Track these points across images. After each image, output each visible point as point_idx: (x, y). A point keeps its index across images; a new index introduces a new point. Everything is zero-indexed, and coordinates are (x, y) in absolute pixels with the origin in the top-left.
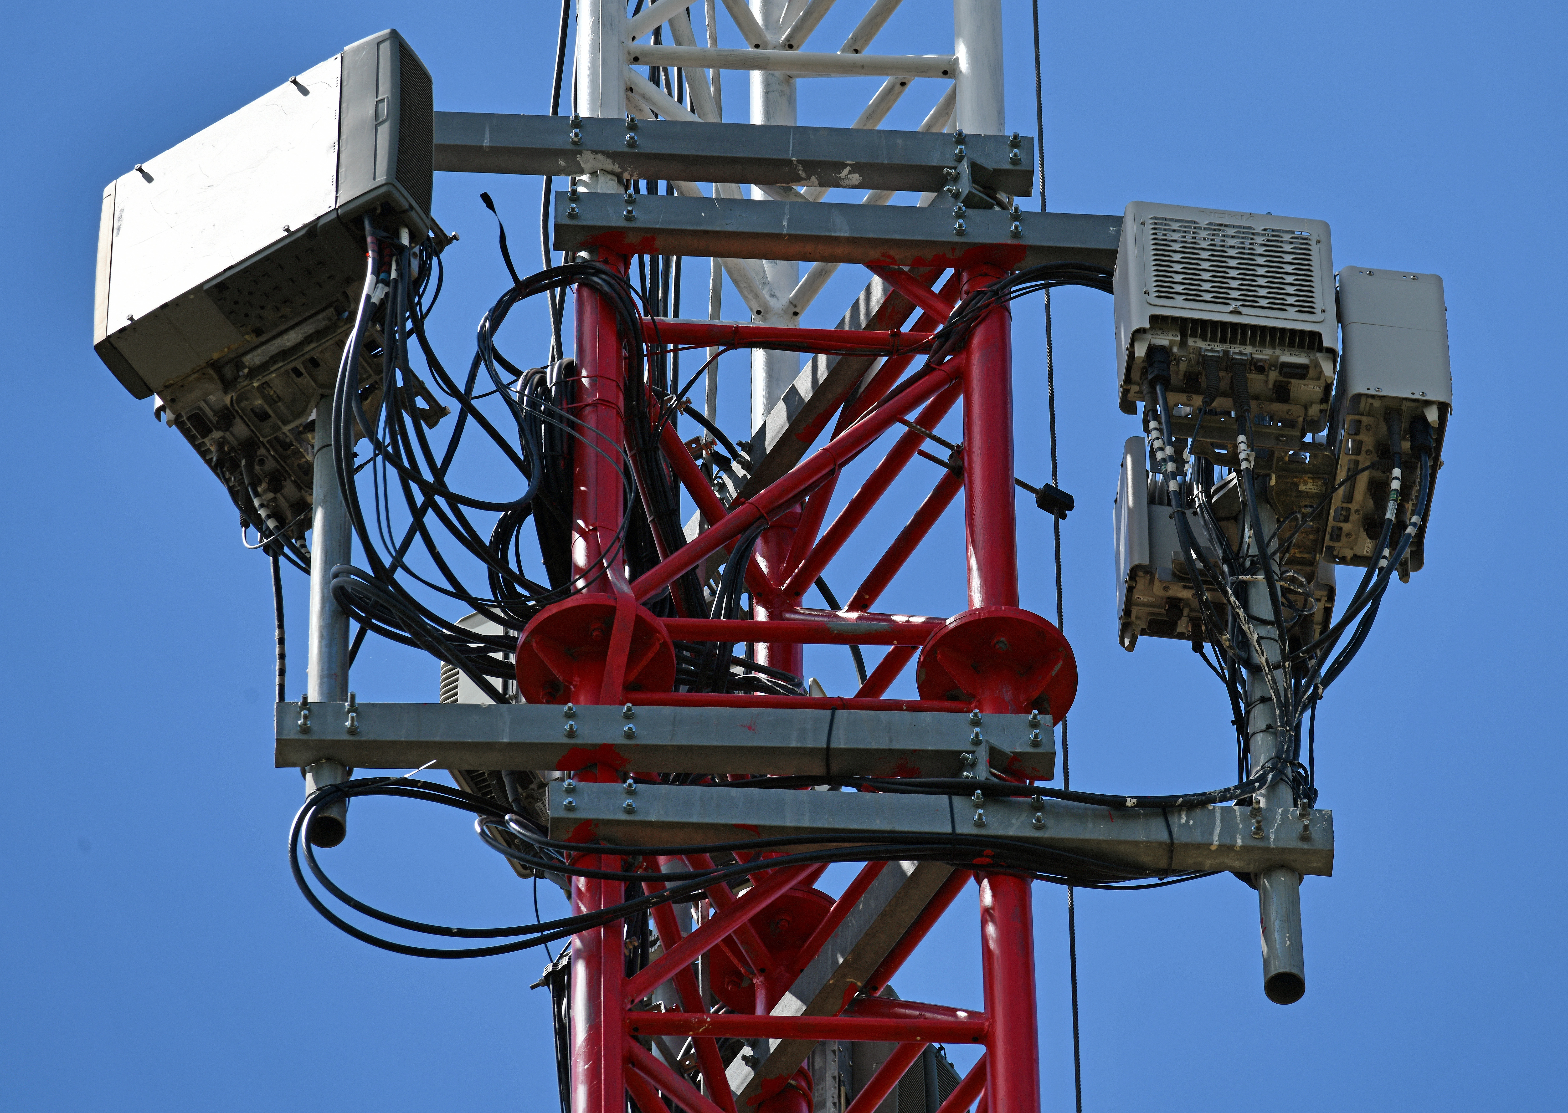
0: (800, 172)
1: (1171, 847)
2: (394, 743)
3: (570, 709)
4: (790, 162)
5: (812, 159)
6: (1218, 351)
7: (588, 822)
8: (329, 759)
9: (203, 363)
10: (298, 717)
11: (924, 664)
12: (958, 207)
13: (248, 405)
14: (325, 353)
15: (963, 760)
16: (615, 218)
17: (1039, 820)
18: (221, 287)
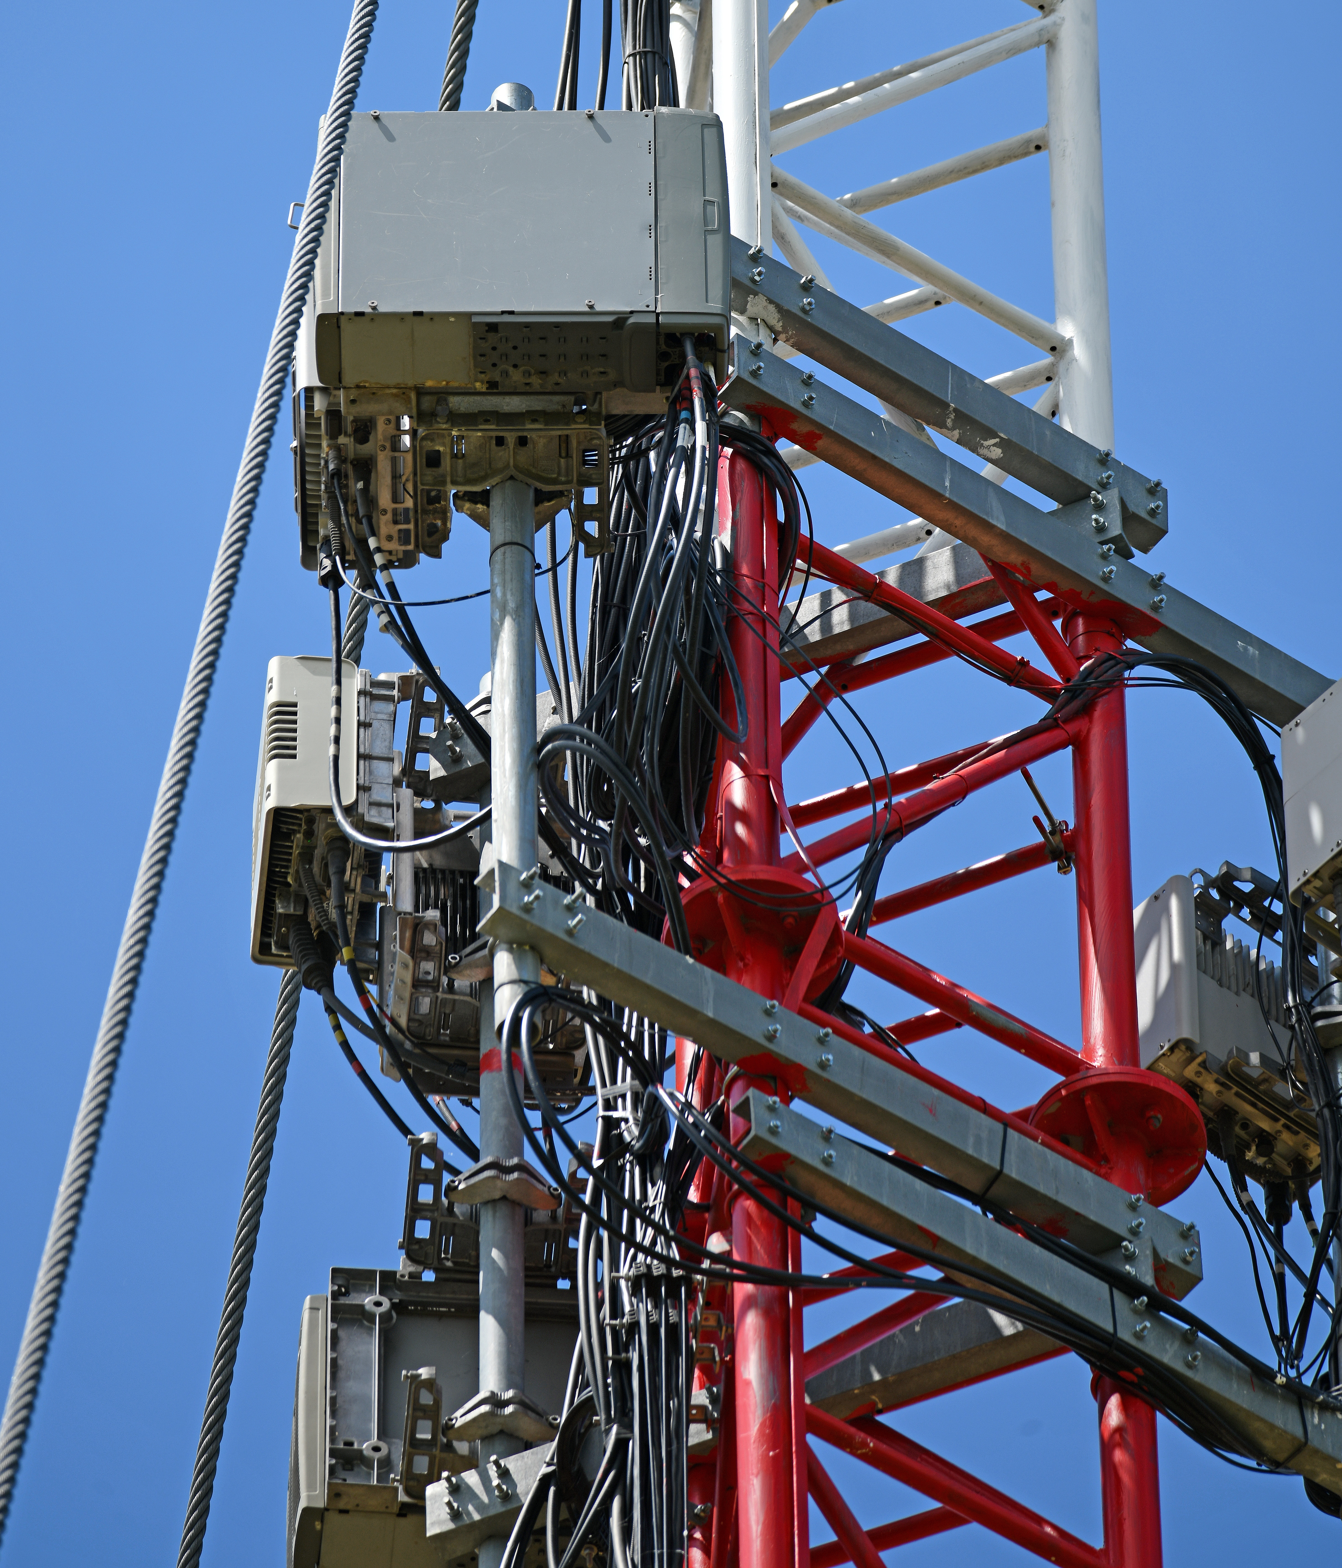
0: (949, 421)
1: (1301, 1447)
2: (606, 965)
3: (773, 1007)
4: (947, 406)
5: (968, 413)
7: (786, 1156)
8: (533, 948)
9: (410, 383)
10: (523, 890)
11: (1063, 1099)
12: (1103, 543)
13: (428, 445)
14: (542, 438)
15: (1126, 1249)
16: (792, 397)
17: (1195, 1358)
18: (492, 327)
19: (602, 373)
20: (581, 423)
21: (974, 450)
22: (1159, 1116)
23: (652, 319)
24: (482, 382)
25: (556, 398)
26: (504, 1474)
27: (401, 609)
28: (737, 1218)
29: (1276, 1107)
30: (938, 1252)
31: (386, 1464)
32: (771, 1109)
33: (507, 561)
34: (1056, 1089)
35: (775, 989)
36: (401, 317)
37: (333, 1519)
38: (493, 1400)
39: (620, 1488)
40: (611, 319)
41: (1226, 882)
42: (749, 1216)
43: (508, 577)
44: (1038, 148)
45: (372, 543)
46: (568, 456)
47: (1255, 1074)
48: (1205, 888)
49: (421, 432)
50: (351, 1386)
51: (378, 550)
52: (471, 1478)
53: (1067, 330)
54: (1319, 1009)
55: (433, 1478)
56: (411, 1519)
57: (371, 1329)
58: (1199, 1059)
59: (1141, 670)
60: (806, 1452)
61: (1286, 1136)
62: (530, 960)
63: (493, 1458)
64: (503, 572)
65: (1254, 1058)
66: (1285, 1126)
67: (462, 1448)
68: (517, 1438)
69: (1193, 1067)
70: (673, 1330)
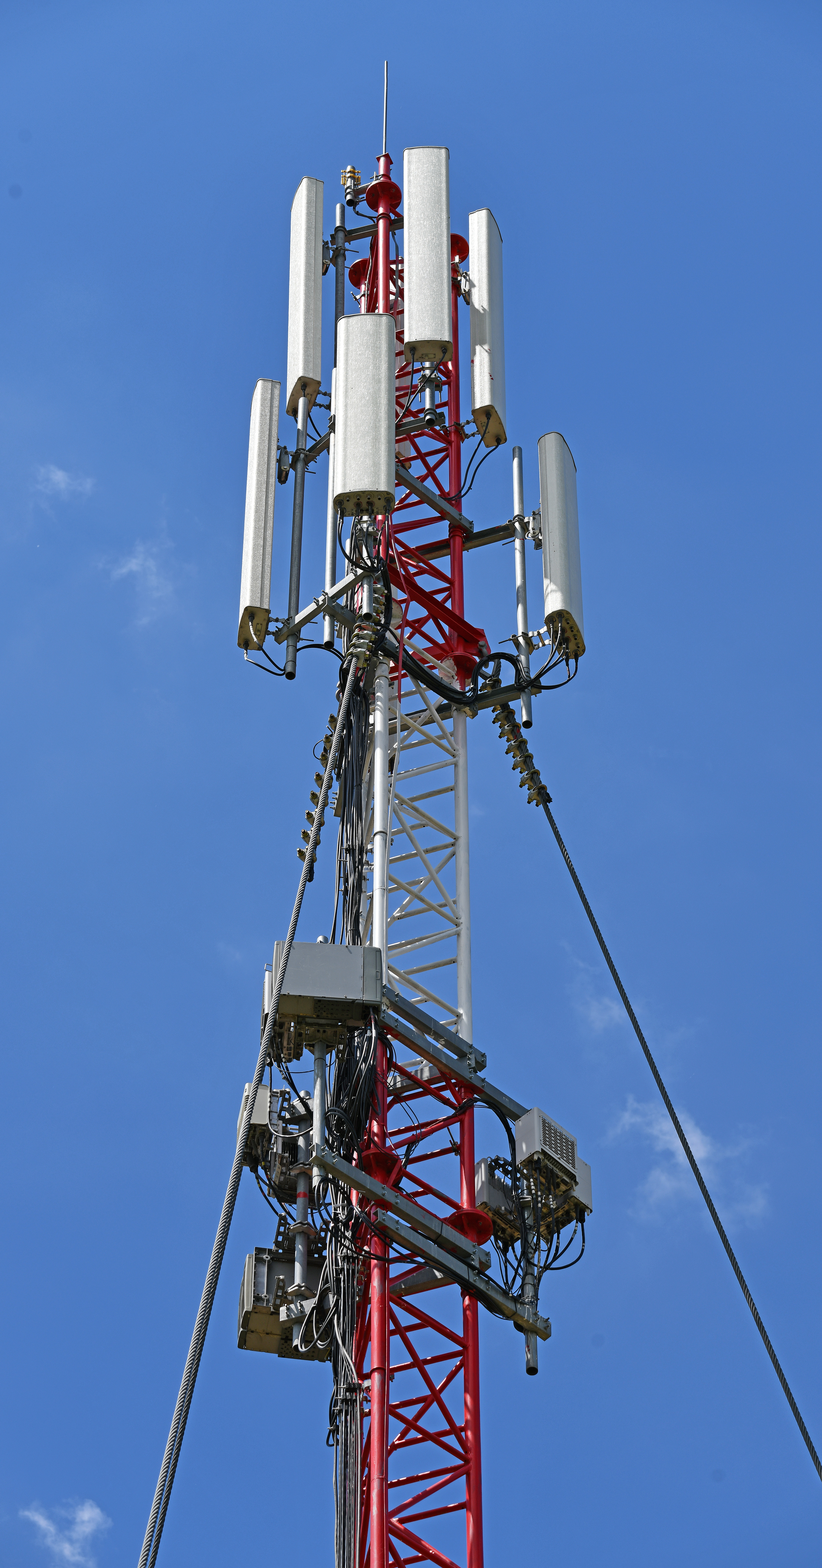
0: (431, 1033)
1: (515, 1313)
2: (342, 1173)
3: (385, 1187)
4: (431, 1029)
5: (437, 1031)
6: (551, 1167)
7: (387, 1227)
9: (296, 1014)
10: (322, 1152)
11: (456, 1216)
12: (470, 1069)
13: (299, 1031)
14: (330, 1031)
15: (472, 1257)
16: (393, 1024)
17: (489, 1288)
18: (319, 1001)
19: (346, 1014)
21: (438, 1041)
22: (479, 1223)
23: (362, 1002)
24: (315, 1015)
25: (334, 1021)
26: (301, 1306)
27: (289, 1074)
28: (373, 1242)
29: (508, 1222)
30: (424, 1255)
31: (268, 1301)
32: (383, 1214)
33: (319, 1063)
34: (454, 1213)
35: (384, 1182)
36: (295, 996)
37: (253, 1315)
38: (299, 1286)
39: (337, 1312)
40: (351, 1001)
41: (496, 1161)
42: (376, 1242)
43: (319, 1067)
44: (454, 962)
45: (282, 1055)
46: (336, 1036)
47: (503, 1212)
48: (491, 1162)
49: (298, 1027)
50: (260, 1279)
51: (284, 1057)
52: (292, 1306)
53: (461, 1011)
54: (521, 1196)
55: (281, 1306)
56: (274, 1316)
57: (265, 1264)
58: (488, 1208)
59: (479, 1103)
60: (389, 1306)
61: (509, 1229)
62: (323, 1170)
63: (299, 1301)
64: (318, 1066)
65: (503, 1208)
66: (509, 1227)
67: (290, 1298)
68: (305, 1296)
69: (487, 1209)
70: (353, 1271)
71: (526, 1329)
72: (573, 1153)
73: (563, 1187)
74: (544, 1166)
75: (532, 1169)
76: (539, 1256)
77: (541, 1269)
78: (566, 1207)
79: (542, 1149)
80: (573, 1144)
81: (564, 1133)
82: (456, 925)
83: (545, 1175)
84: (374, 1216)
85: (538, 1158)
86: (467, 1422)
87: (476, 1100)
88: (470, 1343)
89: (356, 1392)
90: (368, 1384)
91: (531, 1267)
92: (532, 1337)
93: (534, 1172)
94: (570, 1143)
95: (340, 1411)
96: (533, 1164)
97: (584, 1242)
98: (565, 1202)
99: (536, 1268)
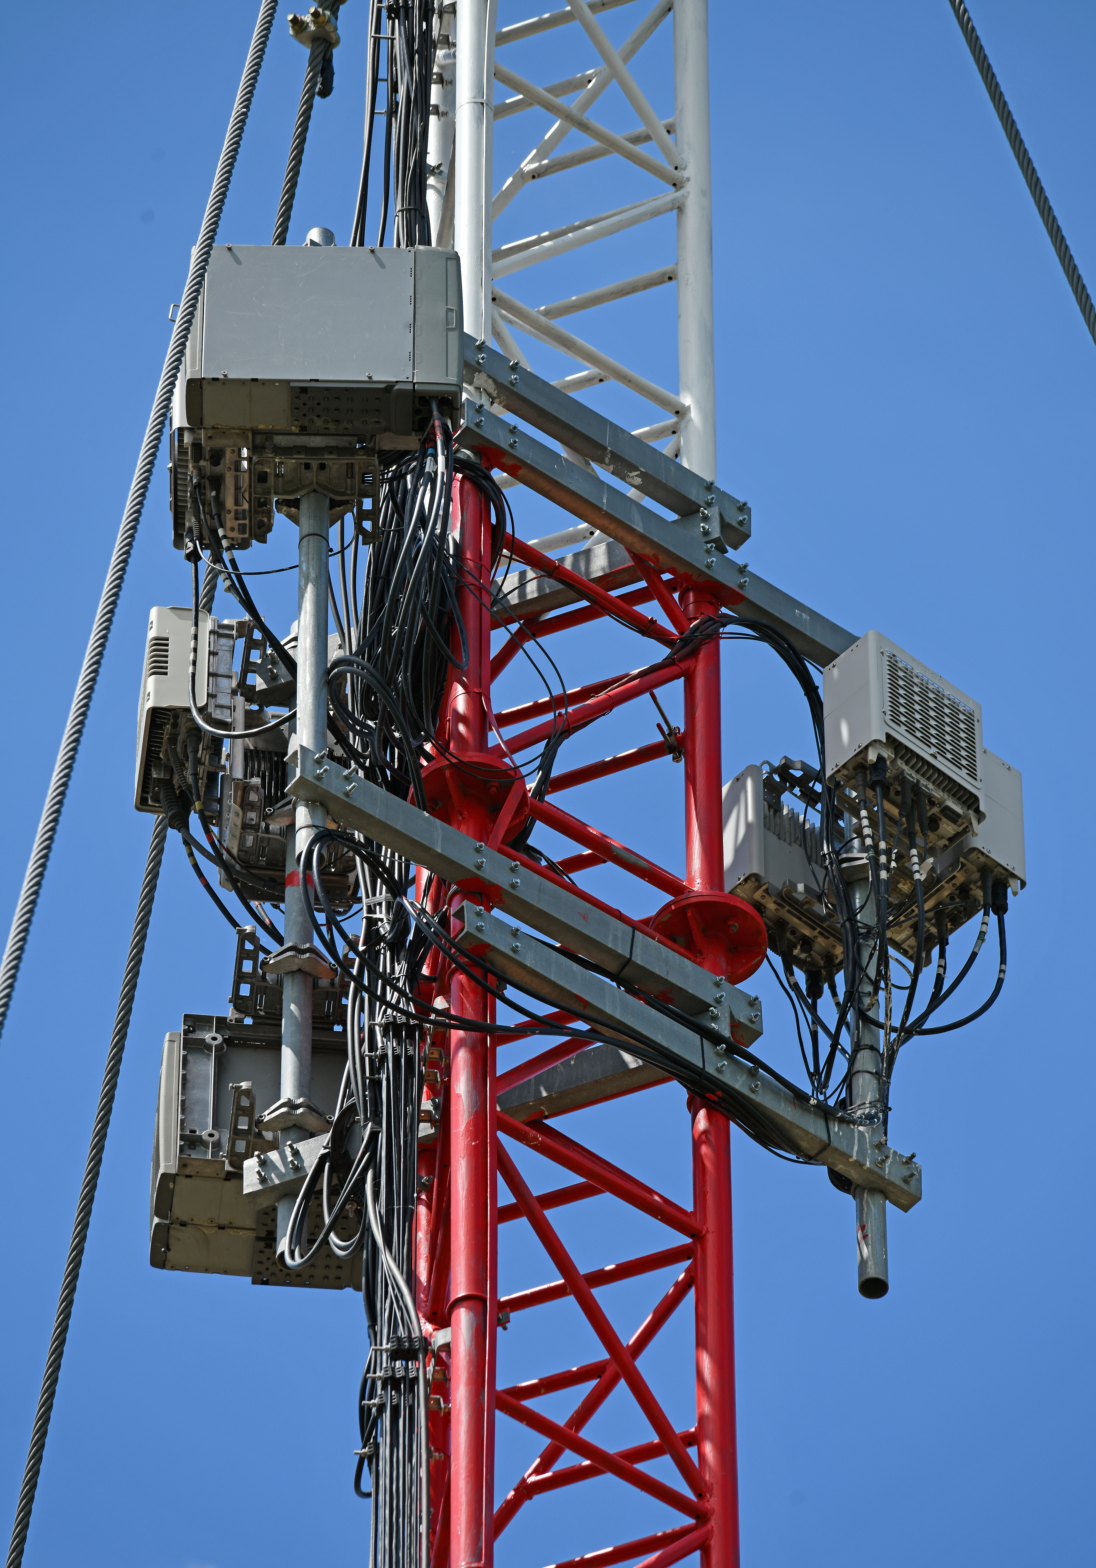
0: (607, 459)
1: (826, 1146)
2: (370, 816)
3: (481, 846)
4: (605, 449)
5: (620, 454)
6: (913, 778)
7: (488, 946)
8: (321, 804)
9: (248, 426)
10: (317, 766)
11: (673, 912)
12: (707, 542)
13: (259, 468)
14: (336, 465)
15: (712, 1012)
16: (503, 441)
17: (756, 1086)
18: (304, 390)
19: (376, 422)
20: (361, 455)
21: (623, 479)
22: (736, 924)
23: (410, 387)
24: (296, 427)
25: (346, 438)
26: (296, 1153)
27: (239, 577)
28: (454, 986)
29: (814, 920)
30: (587, 1012)
31: (217, 1145)
32: (478, 914)
33: (311, 546)
34: (668, 905)
35: (482, 835)
36: (243, 382)
37: (182, 1181)
38: (290, 1104)
39: (372, 1165)
40: (383, 386)
41: (784, 770)
42: (462, 985)
43: (311, 557)
44: (670, 278)
45: (221, 532)
46: (352, 477)
47: (801, 898)
48: (770, 774)
49: (255, 459)
50: (195, 1094)
51: (225, 537)
52: (274, 1156)
53: (687, 400)
54: (844, 856)
55: (248, 1155)
56: (233, 1183)
57: (209, 1056)
58: (764, 888)
59: (731, 628)
60: (497, 1143)
61: (820, 940)
62: (320, 812)
63: (289, 1143)
64: (308, 554)
65: (801, 887)
66: (820, 933)
67: (268, 1135)
68: (305, 1130)
69: (760, 892)
70: (410, 1060)
71: (858, 1185)
72: (971, 740)
73: (947, 828)
74: (896, 778)
75: (865, 786)
76: (888, 1000)
77: (894, 1036)
78: (960, 878)
79: (888, 736)
80: (970, 720)
81: (946, 693)
82: (674, 185)
83: (899, 799)
84: (457, 921)
85: (880, 758)
86: (702, 1419)
87: (728, 620)
88: (711, 1225)
89: (417, 1359)
90: (445, 1336)
91: (870, 1030)
92: (873, 1203)
93: (870, 793)
94: (962, 717)
95: (381, 1408)
96: (868, 772)
97: (1003, 961)
98: (954, 865)
99: (882, 1032)
